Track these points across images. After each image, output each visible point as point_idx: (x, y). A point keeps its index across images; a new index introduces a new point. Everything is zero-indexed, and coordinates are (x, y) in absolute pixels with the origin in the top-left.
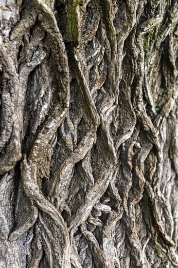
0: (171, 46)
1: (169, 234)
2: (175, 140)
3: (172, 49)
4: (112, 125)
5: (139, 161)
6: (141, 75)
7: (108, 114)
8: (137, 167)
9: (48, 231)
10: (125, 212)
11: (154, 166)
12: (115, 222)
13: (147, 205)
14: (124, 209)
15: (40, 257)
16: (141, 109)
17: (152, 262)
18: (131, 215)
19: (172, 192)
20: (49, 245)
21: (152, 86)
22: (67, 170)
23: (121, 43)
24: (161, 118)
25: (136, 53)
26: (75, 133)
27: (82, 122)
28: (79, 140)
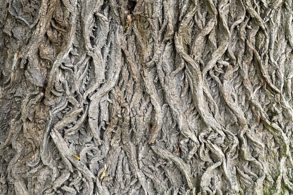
4: (230, 15)
5: (249, 37)
7: (224, 8)
8: (248, 40)
11: (262, 40)
12: (230, 72)
13: (257, 65)
14: (239, 65)
15: (187, 86)
16: (248, 4)
17: (263, 101)
24: (271, 10)
26: (204, 20)
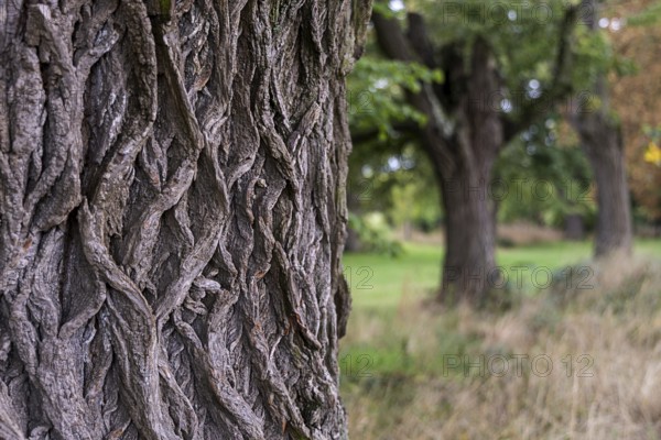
0: (315, 14)
1: (313, 331)
2: (322, 174)
3: (316, 20)
4: (221, 148)
5: (264, 209)
6: (267, 67)
7: (215, 130)
8: (261, 218)
9: (122, 321)
10: (242, 292)
11: (288, 216)
12: (226, 308)
13: (278, 282)
14: (241, 287)
15: (109, 363)
16: (267, 122)
17: (286, 375)
18: (252, 297)
19: (317, 265)
20: (123, 343)
21: (284, 82)
22: (152, 221)
23: (235, 16)
24: (299, 136)
25: (259, 30)
26: (164, 162)
27: (175, 144)
28: (170, 173)
